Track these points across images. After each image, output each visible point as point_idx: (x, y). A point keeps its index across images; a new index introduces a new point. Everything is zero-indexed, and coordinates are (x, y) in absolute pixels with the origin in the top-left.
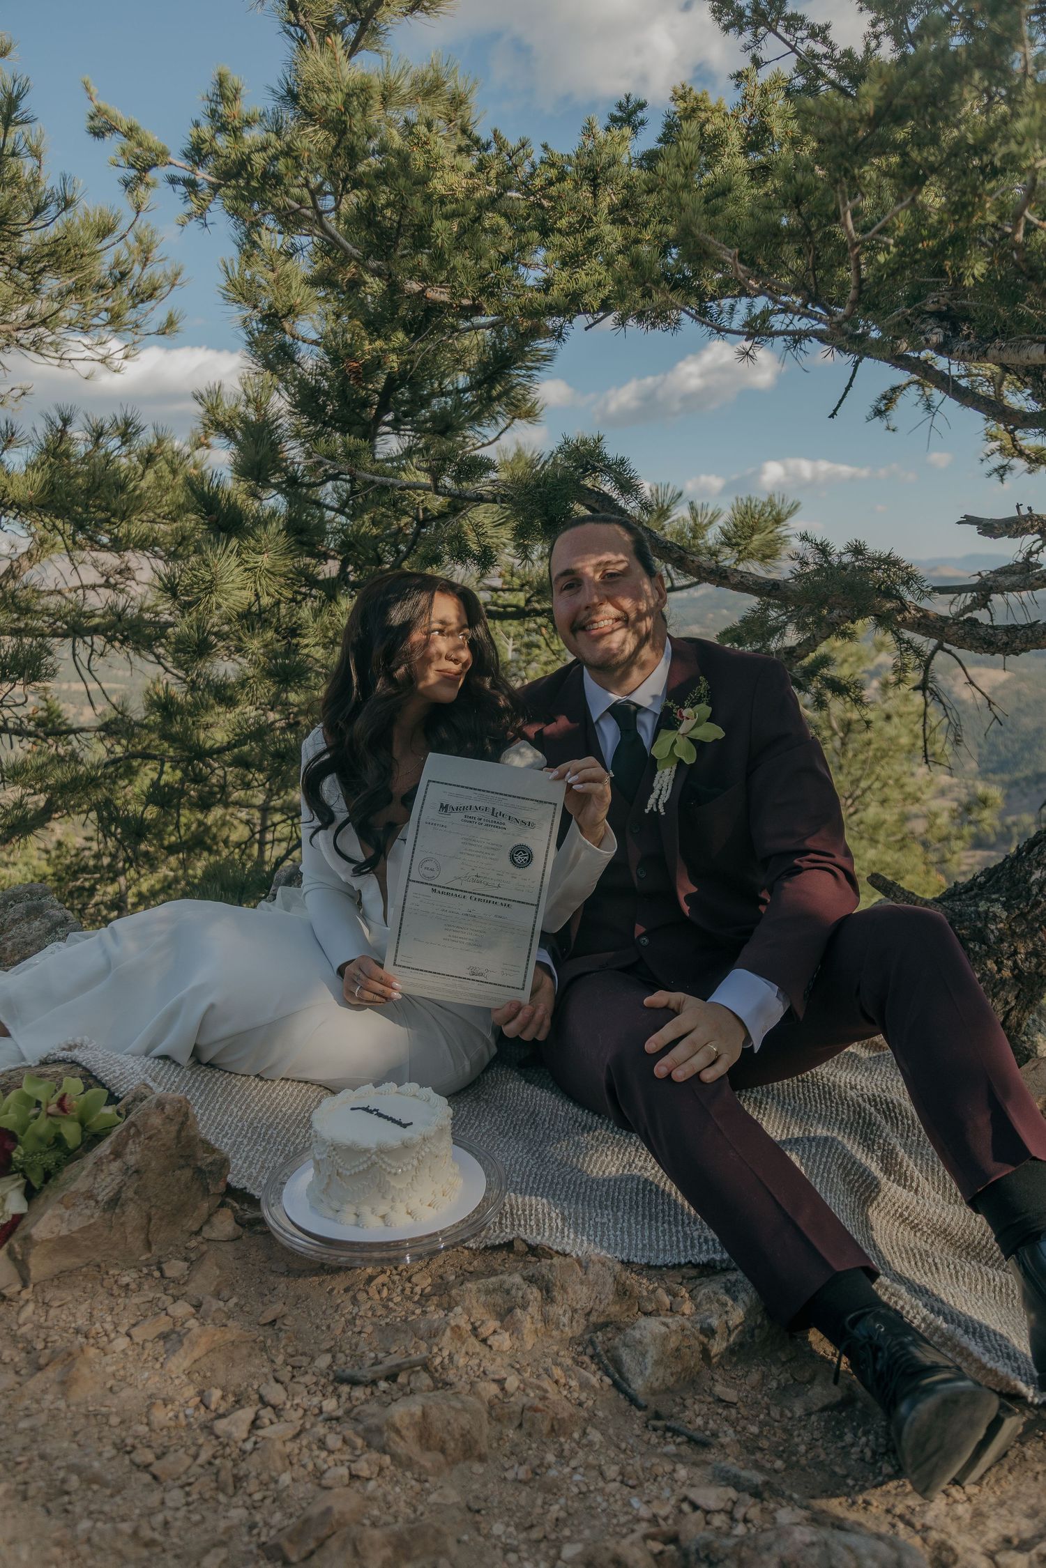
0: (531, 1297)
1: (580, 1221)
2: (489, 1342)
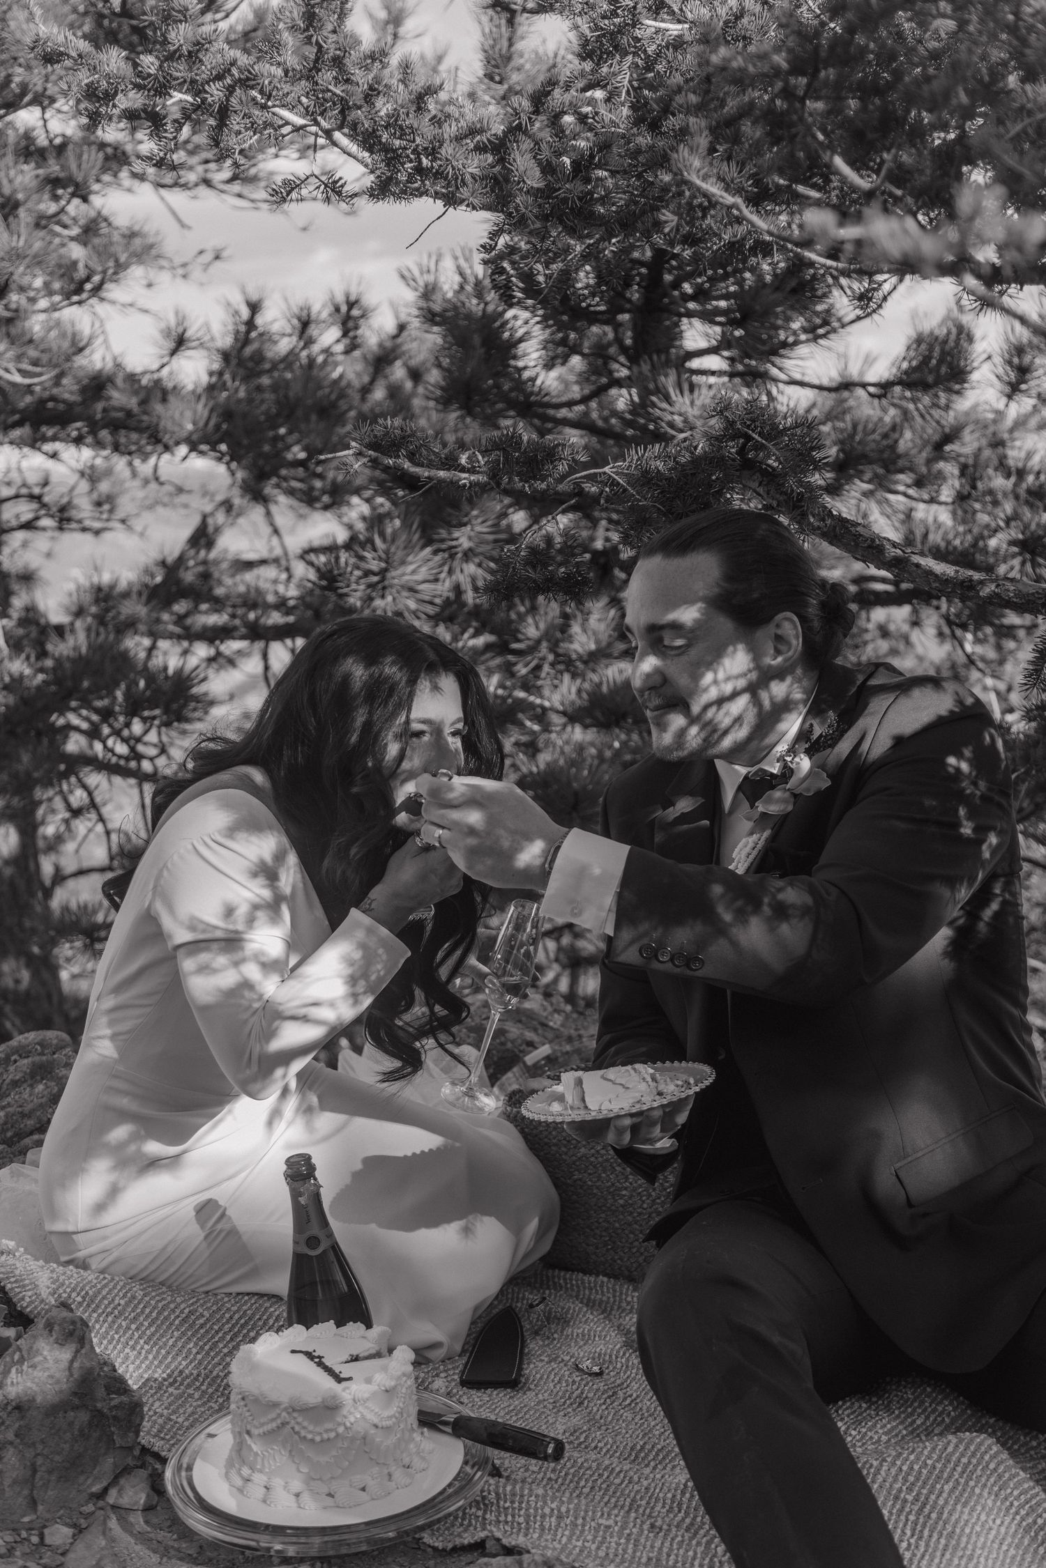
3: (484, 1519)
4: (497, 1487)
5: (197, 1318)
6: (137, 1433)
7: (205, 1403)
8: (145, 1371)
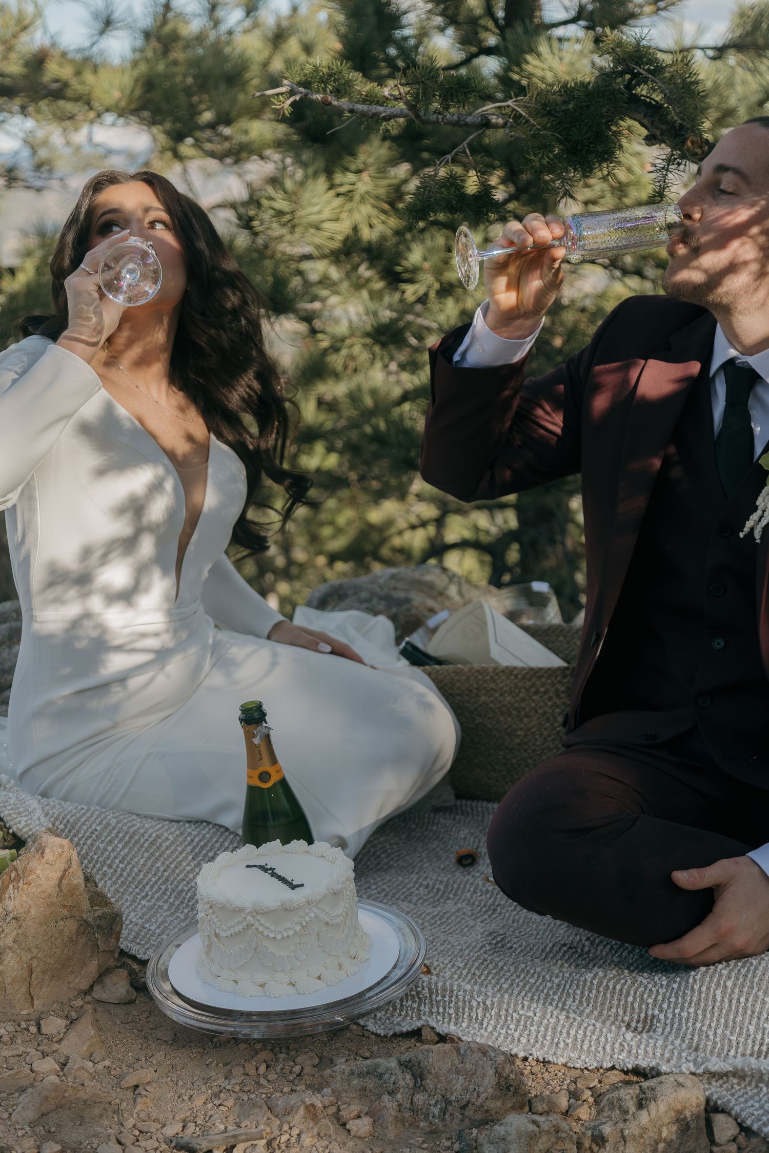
0: (402, 1083)
1: (503, 1013)
2: (348, 1127)
3: (419, 1010)
4: (430, 983)
5: (164, 841)
6: (118, 939)
7: (173, 914)
8: (121, 886)
